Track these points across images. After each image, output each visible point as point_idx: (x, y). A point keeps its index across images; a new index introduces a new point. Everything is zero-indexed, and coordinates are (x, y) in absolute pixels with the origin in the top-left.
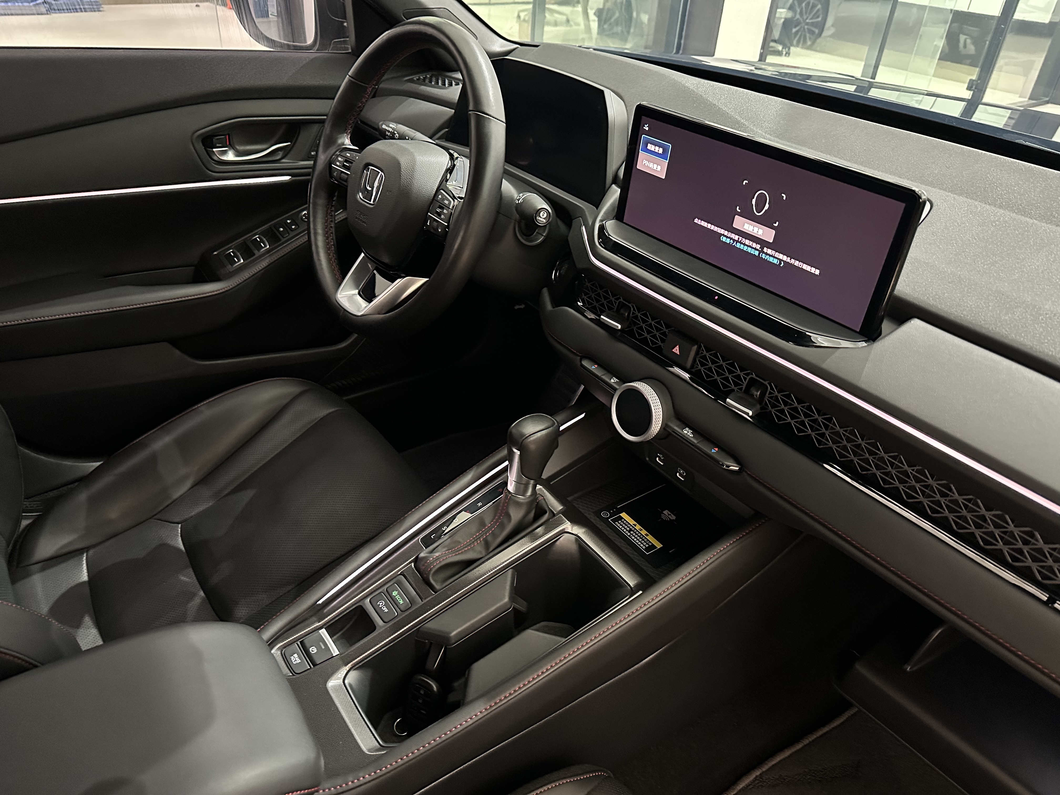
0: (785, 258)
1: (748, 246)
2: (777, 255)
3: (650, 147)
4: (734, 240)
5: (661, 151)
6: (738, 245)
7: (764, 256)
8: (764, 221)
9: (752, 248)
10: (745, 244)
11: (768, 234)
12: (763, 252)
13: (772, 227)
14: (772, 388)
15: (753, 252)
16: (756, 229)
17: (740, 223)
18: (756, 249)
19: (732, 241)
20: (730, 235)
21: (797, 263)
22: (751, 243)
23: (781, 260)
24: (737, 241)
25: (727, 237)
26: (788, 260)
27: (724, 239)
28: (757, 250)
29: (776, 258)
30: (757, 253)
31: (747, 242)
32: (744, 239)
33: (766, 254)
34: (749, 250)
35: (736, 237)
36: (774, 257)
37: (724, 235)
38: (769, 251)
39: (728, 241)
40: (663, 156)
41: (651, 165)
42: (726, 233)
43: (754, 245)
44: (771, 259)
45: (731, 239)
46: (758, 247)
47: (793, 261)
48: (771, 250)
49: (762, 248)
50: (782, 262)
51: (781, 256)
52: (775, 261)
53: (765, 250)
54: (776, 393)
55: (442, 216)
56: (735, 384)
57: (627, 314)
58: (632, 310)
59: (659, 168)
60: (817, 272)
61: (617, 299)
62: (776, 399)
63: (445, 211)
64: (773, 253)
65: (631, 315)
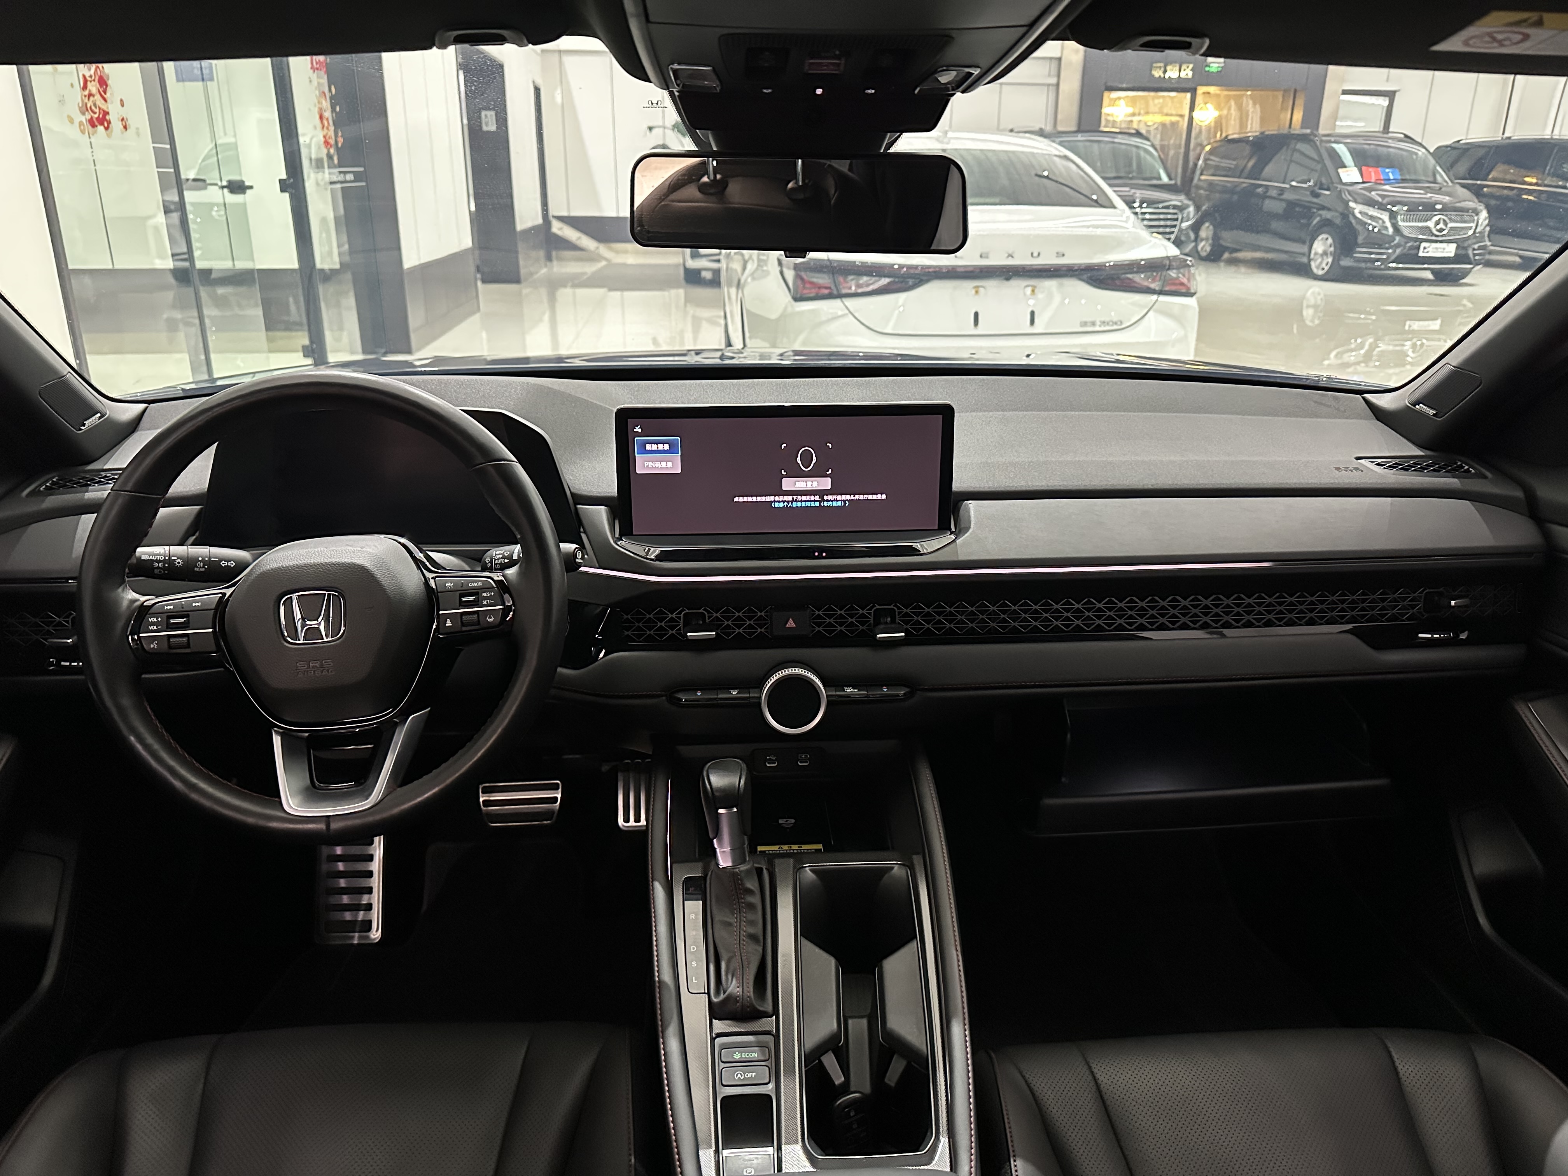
0: (848, 497)
1: (805, 501)
2: (839, 497)
3: (648, 447)
4: (788, 502)
5: (667, 447)
6: (795, 504)
7: (826, 504)
8: (817, 473)
9: (813, 502)
10: (801, 501)
11: (825, 483)
12: (825, 501)
13: (827, 476)
14: (899, 608)
15: (813, 504)
16: (809, 484)
17: (788, 484)
18: (815, 501)
19: (786, 503)
20: (781, 498)
21: (862, 497)
22: (808, 498)
23: (844, 501)
24: (792, 501)
25: (779, 502)
26: (852, 497)
27: (777, 505)
28: (817, 501)
29: (839, 501)
30: (817, 504)
31: (804, 498)
32: (799, 497)
33: (828, 501)
34: (808, 504)
35: (790, 498)
36: (837, 501)
37: (775, 501)
38: (830, 497)
39: (782, 505)
40: (672, 451)
41: (658, 465)
42: (777, 498)
43: (812, 498)
44: (835, 504)
45: (784, 502)
46: (817, 498)
47: (857, 497)
49: (822, 497)
50: (847, 502)
51: (844, 497)
52: (839, 504)
53: (825, 498)
54: (905, 610)
55: (485, 602)
56: (863, 624)
57: (701, 622)
58: (707, 615)
59: (670, 464)
60: (884, 497)
61: (680, 613)
62: (907, 614)
63: (484, 594)
64: (835, 497)
65: (707, 621)
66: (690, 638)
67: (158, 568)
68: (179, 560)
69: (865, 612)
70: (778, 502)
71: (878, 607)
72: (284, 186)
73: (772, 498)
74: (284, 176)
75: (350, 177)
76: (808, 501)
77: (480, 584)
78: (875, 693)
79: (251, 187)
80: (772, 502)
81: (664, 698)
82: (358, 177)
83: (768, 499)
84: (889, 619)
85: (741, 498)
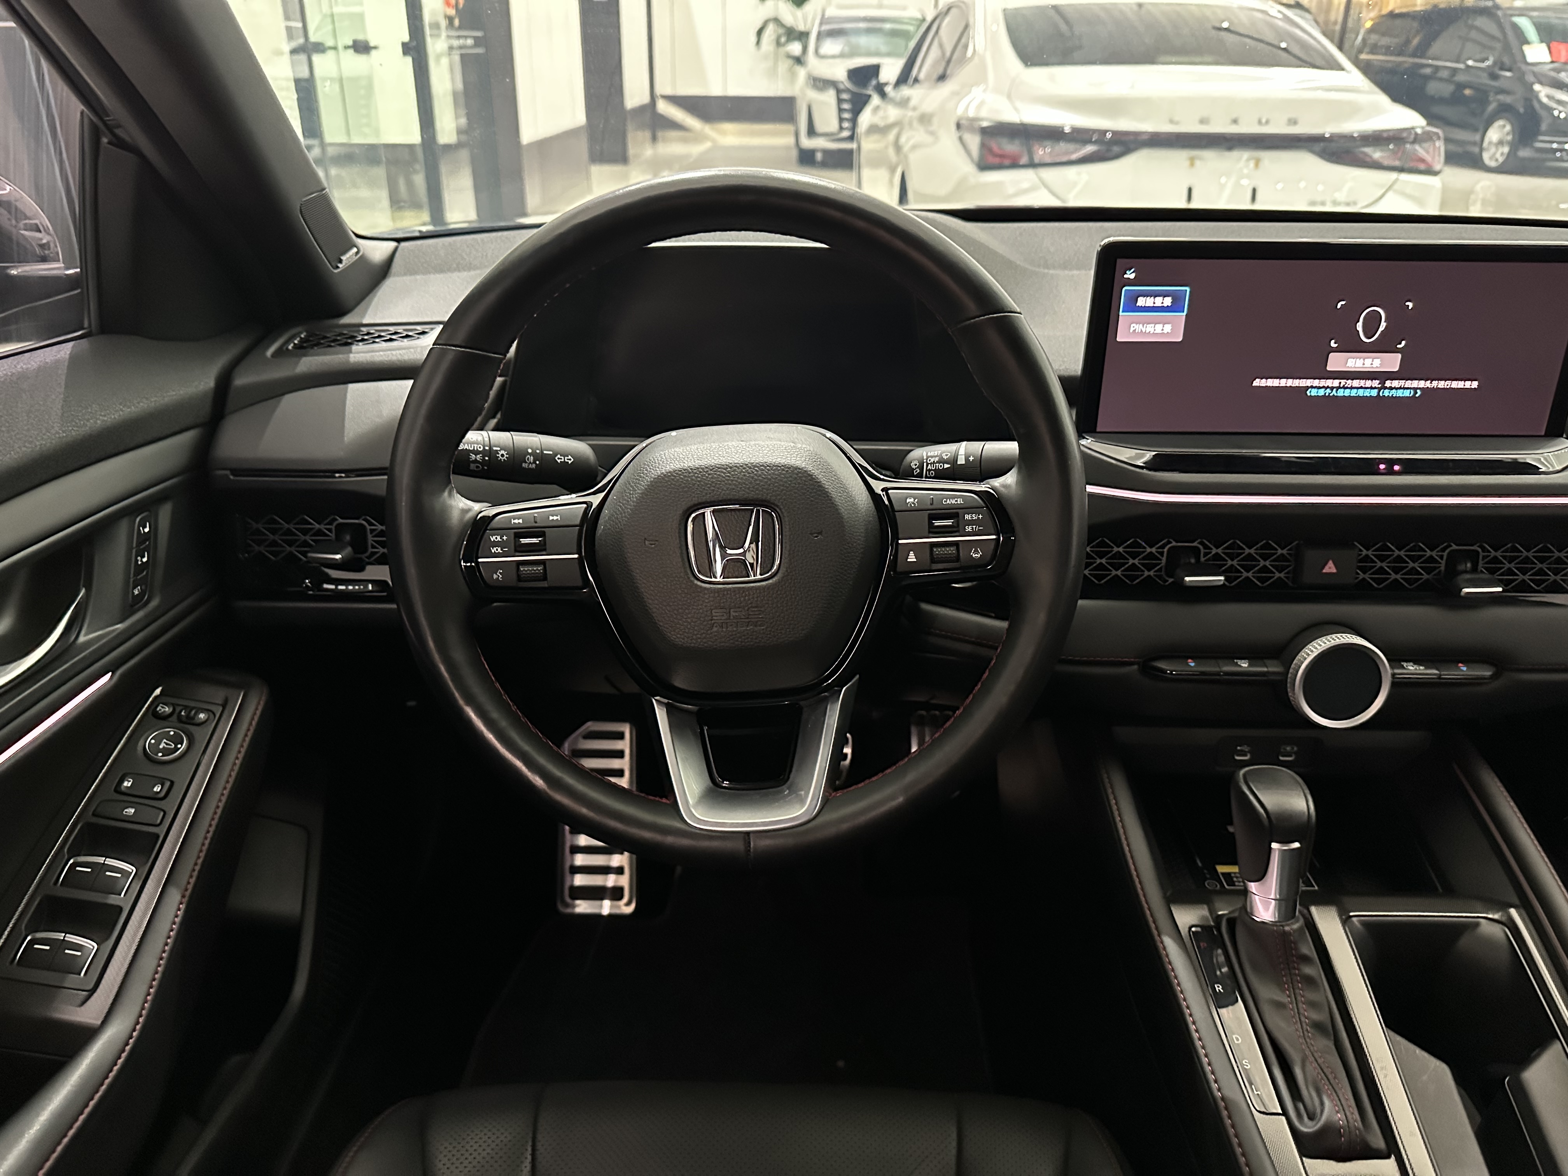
0: (1422, 384)
1: (1358, 388)
2: (1408, 384)
3: (1141, 302)
4: (1332, 388)
5: (1168, 301)
6: (1341, 392)
7: (1386, 393)
8: (1382, 347)
9: (1367, 389)
10: (1352, 388)
11: (1392, 362)
12: (1386, 388)
13: (1397, 351)
14: (1485, 550)
15: (1367, 393)
16: (1368, 362)
17: (1337, 362)
18: (1371, 388)
19: (1328, 391)
20: (1323, 383)
21: (1442, 384)
22: (1362, 383)
23: (1415, 389)
24: (1338, 388)
25: (1318, 388)
26: (1428, 384)
27: (1314, 392)
28: (1375, 388)
29: (1408, 388)
30: (1374, 393)
31: (1356, 383)
32: (1349, 382)
33: (1391, 388)
34: (1361, 393)
35: (1336, 383)
36: (1404, 388)
37: (1312, 387)
38: (1396, 383)
39: (1321, 392)
40: (1175, 308)
41: (1150, 328)
42: (1316, 383)
43: (1369, 383)
44: (1400, 393)
45: (1326, 388)
46: (1376, 383)
47: (1435, 384)
48: (1397, 381)
49: (1383, 383)
50: (1418, 391)
51: (1415, 384)
52: (1407, 393)
53: (1388, 384)
54: (1493, 553)
55: (969, 529)
56: (1428, 571)
57: (1193, 561)
58: (1202, 551)
59: (1168, 328)
60: (1475, 384)
61: (1163, 547)
62: (1495, 560)
63: (967, 517)
64: (1402, 383)
65: (1202, 559)
66: (1188, 584)
67: (476, 461)
68: (502, 452)
69: (1434, 554)
70: (1316, 387)
71: (1454, 547)
72: (406, 49)
73: (1308, 383)
74: (406, 38)
75: (470, 42)
76: (1361, 388)
77: (960, 501)
78: (1449, 674)
79: (375, 48)
80: (1307, 388)
81: (1136, 667)
82: (478, 42)
83: (1297, 383)
84: (1469, 565)
85: (1264, 380)
